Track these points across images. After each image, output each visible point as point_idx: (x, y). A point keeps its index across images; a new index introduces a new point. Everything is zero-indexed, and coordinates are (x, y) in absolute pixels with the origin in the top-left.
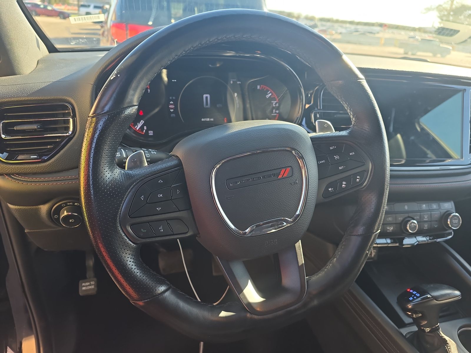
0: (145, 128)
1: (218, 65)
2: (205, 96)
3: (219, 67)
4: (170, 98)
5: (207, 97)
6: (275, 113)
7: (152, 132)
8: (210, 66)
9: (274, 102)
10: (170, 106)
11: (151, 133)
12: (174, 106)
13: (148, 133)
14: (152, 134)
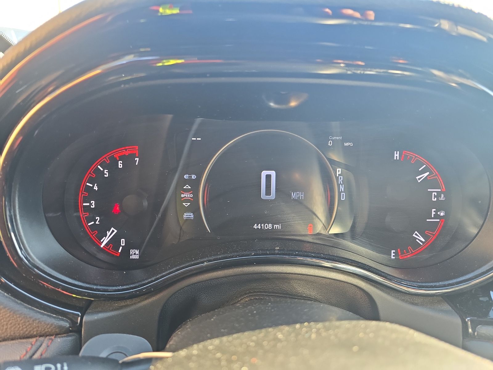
0: (123, 242)
1: (293, 104)
2: (264, 173)
3: (295, 108)
4: (185, 177)
5: (268, 177)
6: (437, 216)
7: (137, 252)
8: (272, 104)
9: (434, 192)
10: (182, 196)
11: (135, 254)
12: (192, 196)
13: (129, 255)
14: (137, 257)
